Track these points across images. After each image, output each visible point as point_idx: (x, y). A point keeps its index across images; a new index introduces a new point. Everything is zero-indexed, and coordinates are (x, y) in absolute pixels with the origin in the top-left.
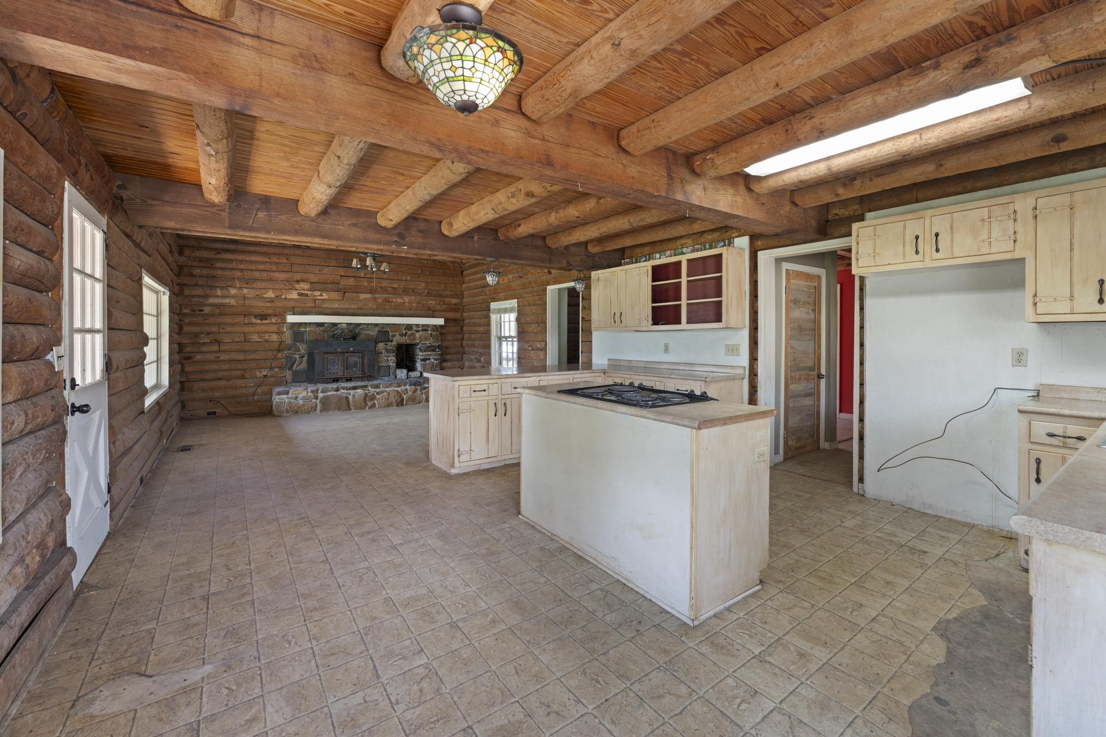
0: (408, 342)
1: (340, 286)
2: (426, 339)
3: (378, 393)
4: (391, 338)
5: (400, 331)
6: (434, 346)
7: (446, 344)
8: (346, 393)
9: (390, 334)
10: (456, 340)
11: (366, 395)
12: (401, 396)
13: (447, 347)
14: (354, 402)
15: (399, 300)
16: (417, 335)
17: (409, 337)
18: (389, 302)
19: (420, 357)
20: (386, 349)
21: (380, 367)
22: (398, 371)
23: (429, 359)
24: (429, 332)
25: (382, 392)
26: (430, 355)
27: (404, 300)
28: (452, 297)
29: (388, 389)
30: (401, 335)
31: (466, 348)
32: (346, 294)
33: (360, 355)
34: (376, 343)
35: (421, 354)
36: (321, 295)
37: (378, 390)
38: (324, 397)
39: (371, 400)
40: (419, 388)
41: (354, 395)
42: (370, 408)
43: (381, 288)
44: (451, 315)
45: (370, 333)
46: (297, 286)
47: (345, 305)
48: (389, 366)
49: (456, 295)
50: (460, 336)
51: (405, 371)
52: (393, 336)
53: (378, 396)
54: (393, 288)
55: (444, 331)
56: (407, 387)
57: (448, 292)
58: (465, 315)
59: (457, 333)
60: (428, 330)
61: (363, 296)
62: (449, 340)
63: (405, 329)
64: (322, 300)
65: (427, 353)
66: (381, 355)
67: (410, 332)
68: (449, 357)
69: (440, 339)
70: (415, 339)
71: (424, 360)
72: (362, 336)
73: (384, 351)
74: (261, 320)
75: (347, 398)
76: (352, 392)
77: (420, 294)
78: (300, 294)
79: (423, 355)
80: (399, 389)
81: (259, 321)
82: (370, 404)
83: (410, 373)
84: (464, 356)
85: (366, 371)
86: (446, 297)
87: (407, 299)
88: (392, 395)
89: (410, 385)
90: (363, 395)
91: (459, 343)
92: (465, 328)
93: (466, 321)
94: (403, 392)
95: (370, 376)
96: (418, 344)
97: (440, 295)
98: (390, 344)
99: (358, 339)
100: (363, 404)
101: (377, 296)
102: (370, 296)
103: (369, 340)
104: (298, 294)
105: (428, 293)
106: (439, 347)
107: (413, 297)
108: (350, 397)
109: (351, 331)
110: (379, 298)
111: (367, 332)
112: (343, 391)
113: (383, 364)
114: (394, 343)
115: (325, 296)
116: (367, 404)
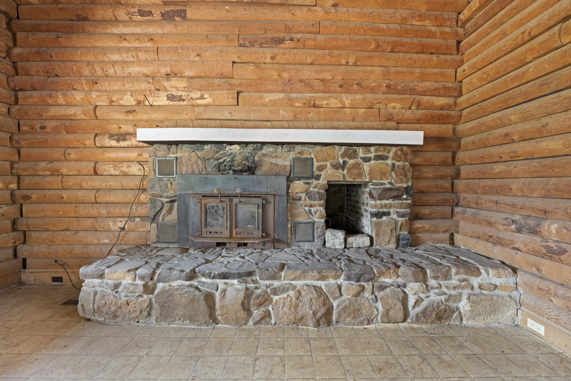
0: (349, 179)
1: (233, 81)
2: (383, 175)
3: (275, 291)
4: (316, 173)
5: (334, 158)
6: (398, 189)
7: (422, 184)
8: (209, 285)
9: (316, 164)
10: (441, 177)
11: (248, 294)
12: (326, 301)
13: (421, 192)
14: (222, 307)
15: (335, 103)
16: (366, 167)
17: (349, 169)
18: (314, 106)
19: (369, 209)
20: (307, 193)
21: (296, 225)
22: (329, 234)
23: (388, 214)
24: (389, 162)
25: (284, 289)
26: (391, 206)
27: (342, 102)
28: (435, 92)
29: (299, 283)
30: (336, 167)
31: (462, 195)
32: (241, 95)
33: (259, 201)
34: (289, 180)
35: (373, 202)
36: (202, 98)
37: (276, 283)
38: (163, 292)
39: (260, 305)
40: (368, 286)
41: (224, 291)
42: (256, 324)
43: (301, 81)
44: (435, 129)
45: (280, 162)
46: (166, 84)
47: (239, 114)
48: (313, 223)
49: (445, 88)
50: (450, 171)
51: (340, 235)
52: (321, 168)
53: (275, 298)
54: (322, 80)
55: (417, 160)
56: (341, 281)
57: (427, 84)
58: (461, 127)
59: (444, 164)
60: (387, 158)
61: (268, 97)
62: (426, 178)
63: (343, 156)
64: (205, 106)
65: (384, 202)
66: (299, 203)
67: (351, 162)
68: (426, 211)
69: (410, 175)
70: (360, 174)
71: (378, 215)
72: (265, 168)
73: (303, 195)
74: (118, 141)
75: (209, 298)
76: (221, 283)
77: (373, 90)
78: (171, 98)
79: (375, 206)
80: (321, 284)
81: (114, 143)
82: (257, 313)
83: (350, 239)
84: (457, 210)
85: (271, 232)
86: (424, 93)
87: (347, 99)
88: (306, 299)
89: (348, 278)
90: (241, 295)
91: (447, 184)
92: (460, 155)
93: (463, 141)
94: (332, 294)
95: (278, 241)
96: (366, 185)
97: (413, 91)
98: (315, 182)
99: (258, 172)
100: (242, 314)
101: (294, 95)
102: (282, 95)
103: (277, 174)
104: (168, 98)
105: (388, 86)
106: (407, 190)
107: (359, 96)
108: (217, 295)
109: (247, 159)
110: (297, 99)
111: (274, 161)
112: (203, 279)
113: (302, 219)
114: (323, 182)
115: (208, 100)
116: (249, 312)
